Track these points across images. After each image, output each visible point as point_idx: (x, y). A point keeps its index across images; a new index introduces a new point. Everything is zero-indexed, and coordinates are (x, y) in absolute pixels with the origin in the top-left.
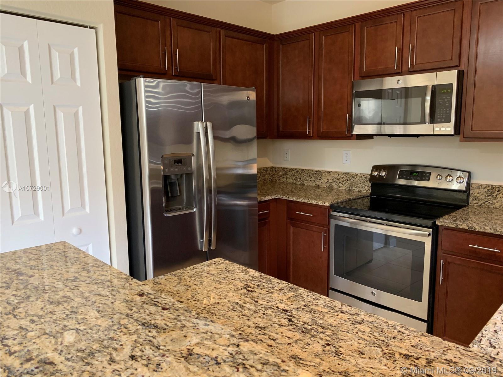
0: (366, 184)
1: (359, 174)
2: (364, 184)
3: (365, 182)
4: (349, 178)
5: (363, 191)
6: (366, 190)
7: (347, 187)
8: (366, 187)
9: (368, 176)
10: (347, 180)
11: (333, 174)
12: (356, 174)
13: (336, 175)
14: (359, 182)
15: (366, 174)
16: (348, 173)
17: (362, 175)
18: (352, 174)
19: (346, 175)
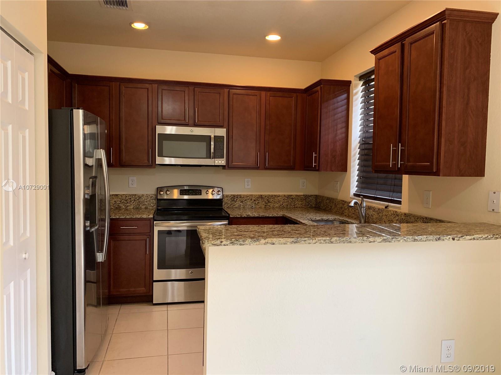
0: (151, 202)
1: (145, 195)
2: (150, 202)
3: (151, 200)
4: (136, 198)
5: (149, 207)
6: (151, 206)
7: (134, 206)
8: (152, 204)
9: (153, 195)
10: (135, 200)
11: (121, 196)
12: (143, 195)
13: (124, 197)
14: (146, 201)
15: (151, 194)
16: (135, 195)
17: (147, 196)
18: (139, 195)
19: (134, 196)
